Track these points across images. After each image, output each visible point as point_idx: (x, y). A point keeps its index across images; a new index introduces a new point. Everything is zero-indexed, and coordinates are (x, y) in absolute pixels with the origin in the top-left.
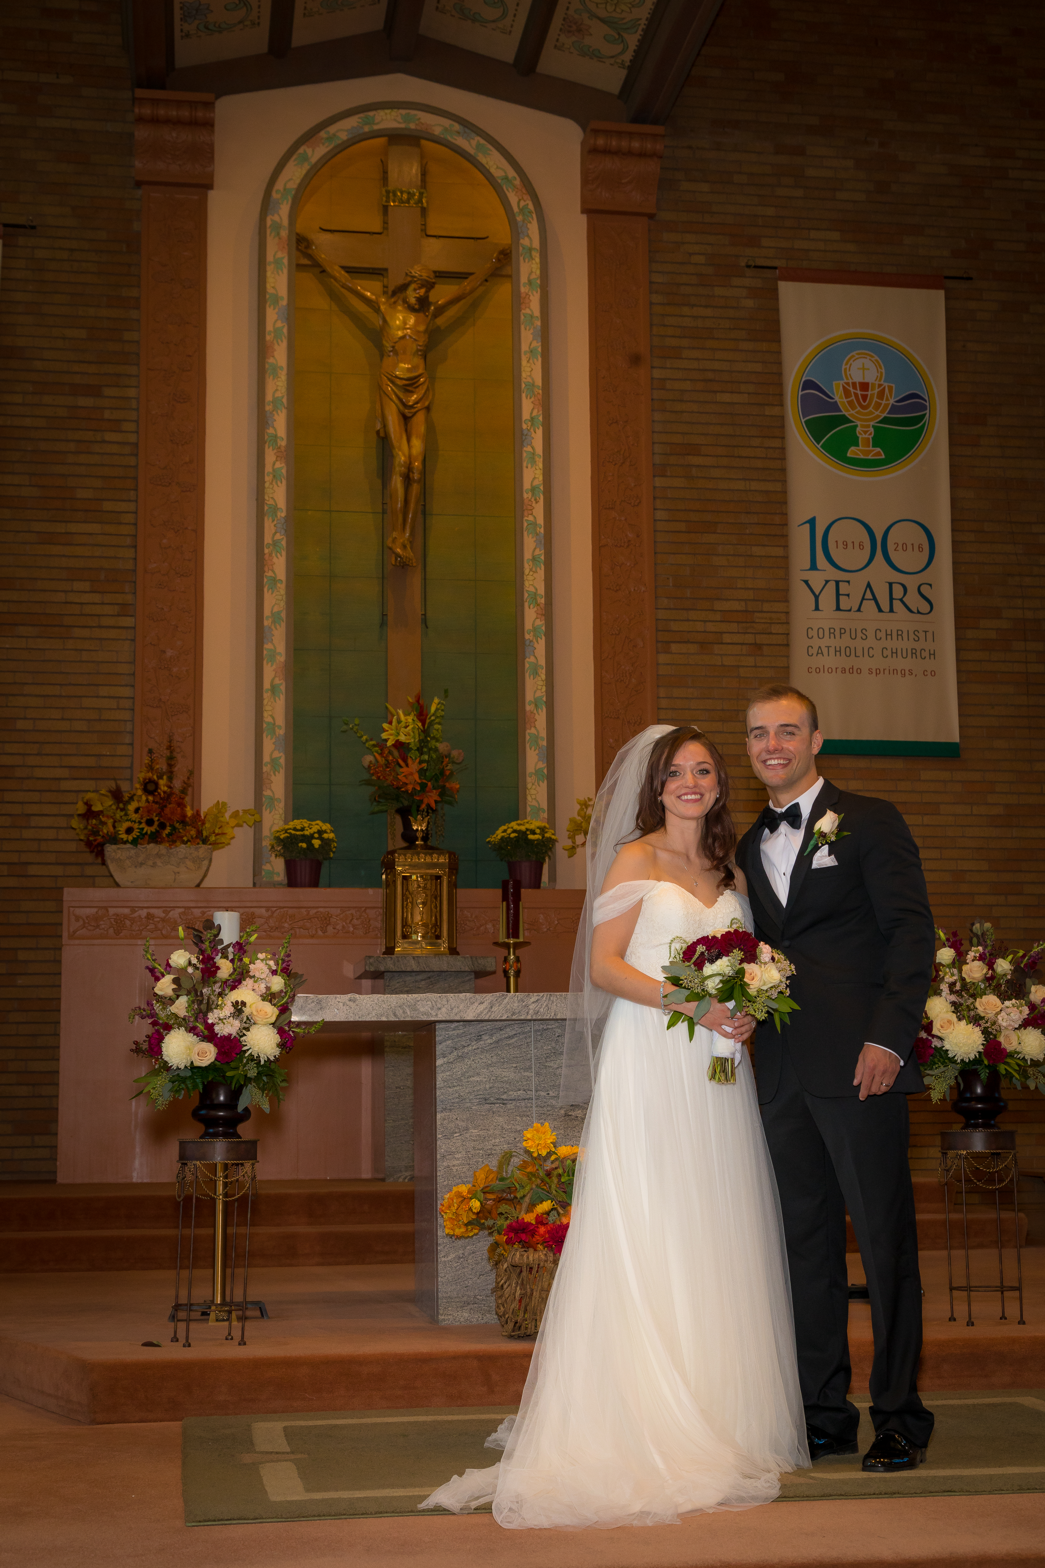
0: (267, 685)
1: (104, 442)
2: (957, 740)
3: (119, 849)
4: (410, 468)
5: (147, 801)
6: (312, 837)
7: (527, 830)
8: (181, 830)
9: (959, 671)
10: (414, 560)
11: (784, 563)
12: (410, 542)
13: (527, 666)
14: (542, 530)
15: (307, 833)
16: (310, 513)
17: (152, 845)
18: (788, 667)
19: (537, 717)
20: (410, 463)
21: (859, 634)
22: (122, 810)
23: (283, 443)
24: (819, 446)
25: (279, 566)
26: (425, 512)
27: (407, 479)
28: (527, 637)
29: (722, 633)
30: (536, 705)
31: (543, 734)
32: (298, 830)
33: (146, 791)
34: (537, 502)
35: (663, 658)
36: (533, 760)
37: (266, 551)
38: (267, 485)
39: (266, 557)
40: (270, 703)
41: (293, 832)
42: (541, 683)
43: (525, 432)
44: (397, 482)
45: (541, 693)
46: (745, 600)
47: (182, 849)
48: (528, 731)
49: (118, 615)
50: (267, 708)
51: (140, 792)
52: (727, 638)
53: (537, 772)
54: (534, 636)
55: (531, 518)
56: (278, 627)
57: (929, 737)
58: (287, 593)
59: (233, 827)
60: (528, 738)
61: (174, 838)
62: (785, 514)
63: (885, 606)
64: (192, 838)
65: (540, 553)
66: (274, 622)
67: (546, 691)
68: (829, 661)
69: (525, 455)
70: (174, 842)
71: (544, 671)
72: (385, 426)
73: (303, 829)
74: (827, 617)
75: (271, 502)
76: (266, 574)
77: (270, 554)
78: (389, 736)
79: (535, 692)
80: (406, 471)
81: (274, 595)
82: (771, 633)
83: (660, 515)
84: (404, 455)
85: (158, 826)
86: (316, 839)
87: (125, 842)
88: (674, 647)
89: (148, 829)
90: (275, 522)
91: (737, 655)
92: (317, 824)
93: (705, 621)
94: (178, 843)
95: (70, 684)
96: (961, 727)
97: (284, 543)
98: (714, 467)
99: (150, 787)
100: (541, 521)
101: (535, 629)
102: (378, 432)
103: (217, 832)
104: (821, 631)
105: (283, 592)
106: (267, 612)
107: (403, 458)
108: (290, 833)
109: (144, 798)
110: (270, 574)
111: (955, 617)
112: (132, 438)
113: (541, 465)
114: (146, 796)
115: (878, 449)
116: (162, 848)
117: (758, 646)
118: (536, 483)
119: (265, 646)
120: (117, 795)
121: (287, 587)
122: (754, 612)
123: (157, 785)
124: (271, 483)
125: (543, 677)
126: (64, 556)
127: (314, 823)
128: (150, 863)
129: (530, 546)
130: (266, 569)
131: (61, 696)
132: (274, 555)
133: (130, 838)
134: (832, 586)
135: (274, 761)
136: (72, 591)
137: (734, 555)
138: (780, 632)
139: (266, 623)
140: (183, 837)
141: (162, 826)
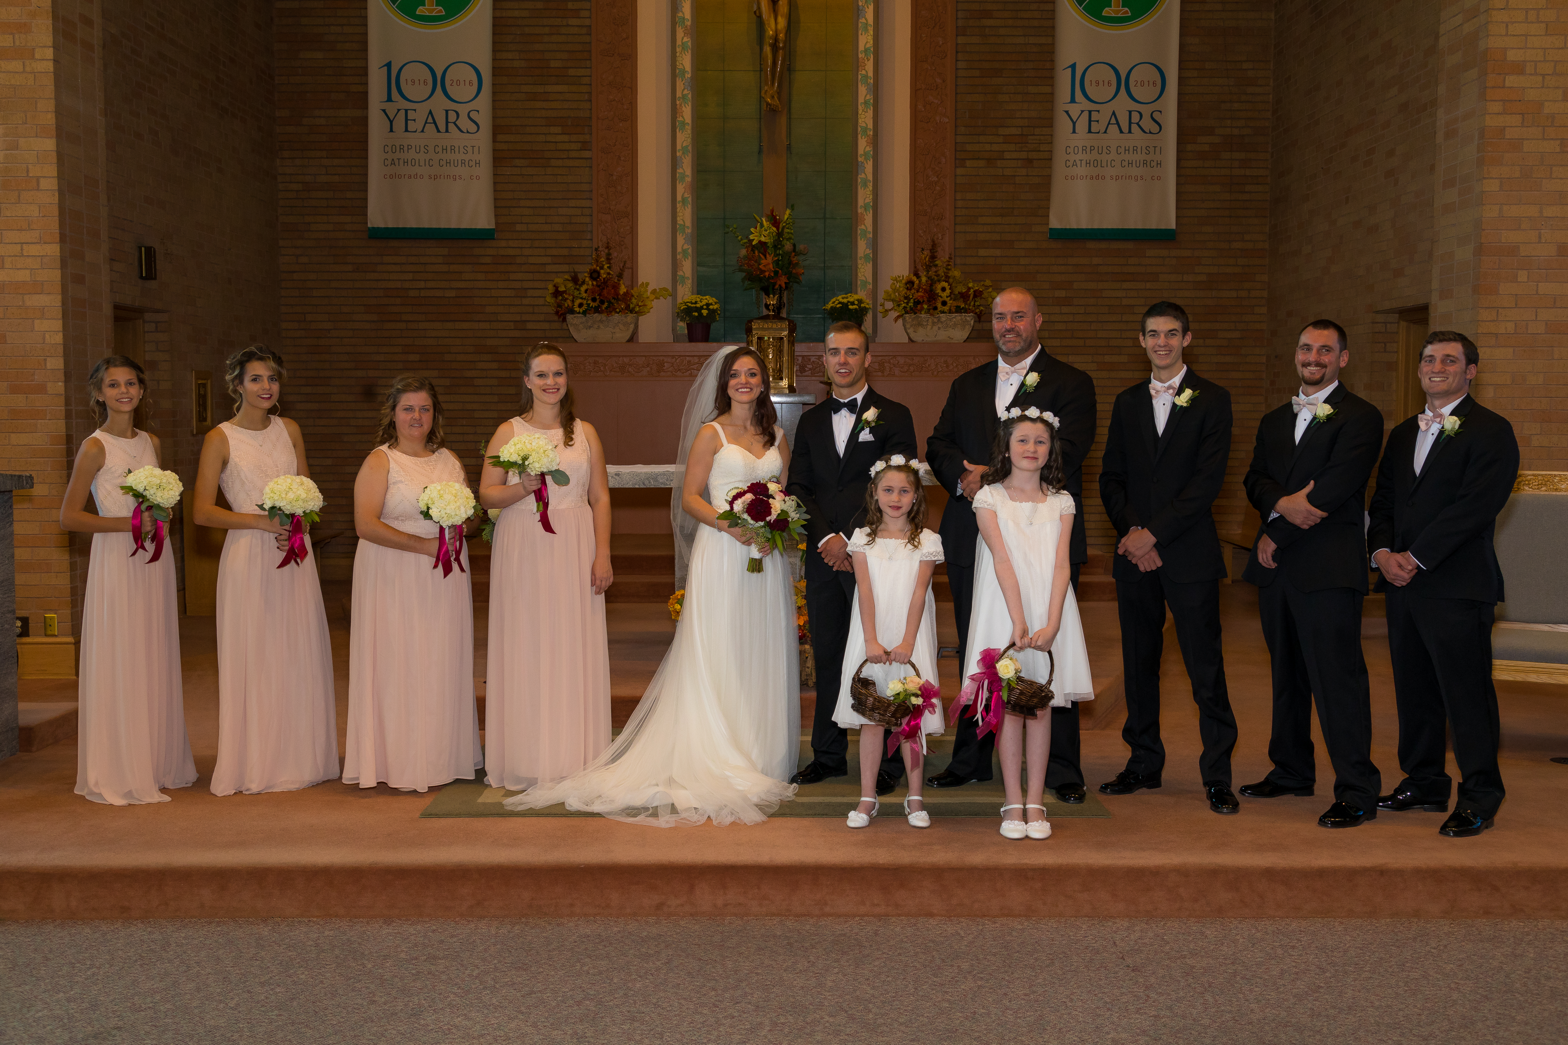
0: (679, 198)
1: (568, 25)
2: (1174, 227)
3: (575, 317)
4: (776, 39)
5: (593, 284)
6: (702, 308)
7: (848, 302)
8: (615, 304)
9: (1178, 176)
10: (780, 106)
11: (1050, 98)
12: (778, 93)
13: (859, 180)
14: (872, 81)
15: (698, 305)
16: (709, 72)
17: (596, 314)
18: (1050, 176)
19: (866, 217)
20: (777, 35)
21: (1105, 150)
22: (578, 290)
23: (689, 23)
24: (1081, 8)
25: (687, 113)
26: (789, 69)
27: (775, 47)
28: (860, 159)
29: (1003, 151)
30: (865, 209)
31: (870, 229)
32: (692, 303)
33: (592, 278)
34: (868, 61)
35: (960, 171)
36: (863, 248)
37: (678, 102)
38: (678, 54)
39: (678, 107)
40: (681, 211)
41: (690, 305)
42: (869, 193)
43: (861, 8)
44: (768, 50)
45: (869, 199)
46: (1021, 127)
47: (616, 317)
48: (859, 227)
49: (581, 150)
50: (680, 214)
51: (587, 279)
52: (1007, 155)
53: (866, 256)
54: (865, 159)
55: (864, 72)
56: (686, 156)
57: (1153, 224)
58: (692, 132)
59: (653, 300)
60: (859, 232)
61: (610, 310)
62: (1052, 61)
63: (1125, 128)
64: (622, 309)
65: (870, 97)
66: (683, 153)
67: (873, 199)
68: (1081, 171)
69: (860, 25)
70: (611, 312)
71: (871, 184)
72: (759, 8)
73: (696, 303)
74: (1081, 138)
75: (681, 67)
76: (678, 119)
77: (681, 105)
78: (755, 238)
79: (865, 200)
80: (774, 42)
81: (684, 133)
82: (1039, 151)
83: (961, 65)
84: (772, 30)
85: (600, 302)
86: (705, 309)
87: (579, 313)
88: (968, 163)
89: (592, 304)
90: (684, 82)
91: (1014, 168)
92: (706, 299)
93: (991, 143)
94: (613, 313)
95: (550, 199)
96: (1177, 217)
97: (690, 96)
98: (1002, 27)
99: (594, 275)
100: (871, 74)
101: (866, 154)
102: (755, 12)
103: (640, 304)
104: (1076, 148)
105: (689, 132)
106: (679, 147)
107: (771, 33)
108: (687, 305)
109: (590, 283)
110: (681, 119)
111: (1178, 135)
112: (587, 22)
113: (872, 33)
114: (592, 281)
115: (1127, 9)
116: (603, 317)
117: (1030, 161)
118: (868, 46)
119: (678, 171)
120: (575, 280)
121: (693, 128)
122: (1027, 135)
123: (599, 273)
124: (681, 53)
125: (871, 188)
126: (544, 109)
127: (704, 297)
128: (596, 326)
129: (863, 94)
130: (678, 116)
131: (544, 207)
132: (683, 105)
133: (581, 311)
134: (1086, 114)
135: (684, 251)
136: (550, 134)
137: (1014, 93)
138: (1046, 149)
139: (678, 154)
140: (617, 309)
141: (602, 302)
